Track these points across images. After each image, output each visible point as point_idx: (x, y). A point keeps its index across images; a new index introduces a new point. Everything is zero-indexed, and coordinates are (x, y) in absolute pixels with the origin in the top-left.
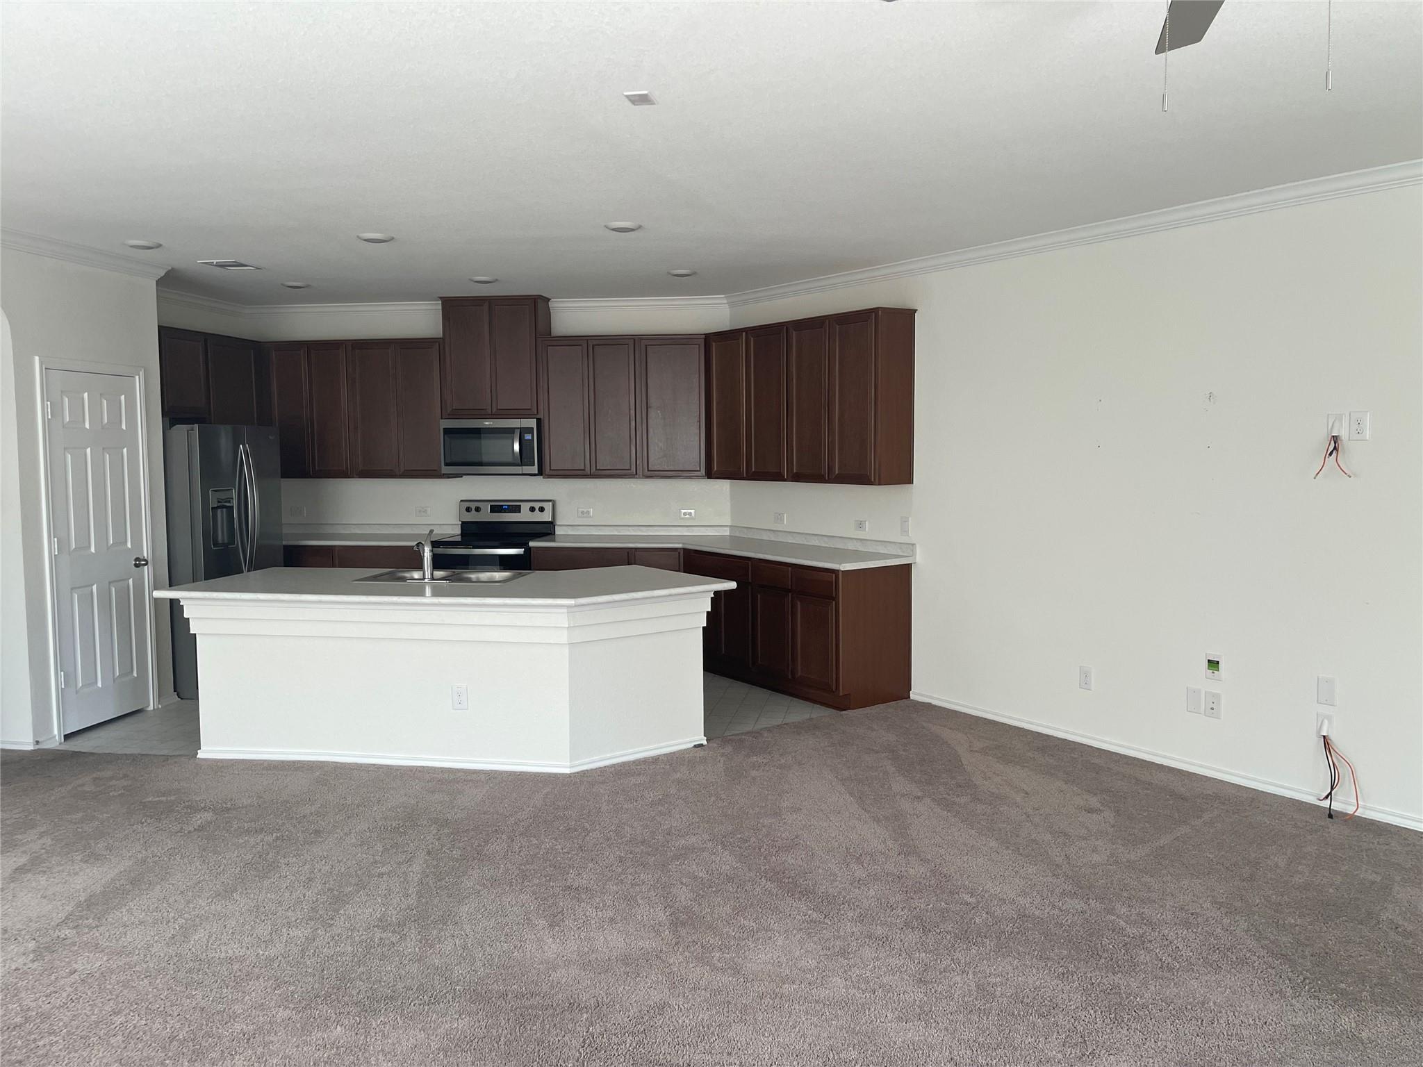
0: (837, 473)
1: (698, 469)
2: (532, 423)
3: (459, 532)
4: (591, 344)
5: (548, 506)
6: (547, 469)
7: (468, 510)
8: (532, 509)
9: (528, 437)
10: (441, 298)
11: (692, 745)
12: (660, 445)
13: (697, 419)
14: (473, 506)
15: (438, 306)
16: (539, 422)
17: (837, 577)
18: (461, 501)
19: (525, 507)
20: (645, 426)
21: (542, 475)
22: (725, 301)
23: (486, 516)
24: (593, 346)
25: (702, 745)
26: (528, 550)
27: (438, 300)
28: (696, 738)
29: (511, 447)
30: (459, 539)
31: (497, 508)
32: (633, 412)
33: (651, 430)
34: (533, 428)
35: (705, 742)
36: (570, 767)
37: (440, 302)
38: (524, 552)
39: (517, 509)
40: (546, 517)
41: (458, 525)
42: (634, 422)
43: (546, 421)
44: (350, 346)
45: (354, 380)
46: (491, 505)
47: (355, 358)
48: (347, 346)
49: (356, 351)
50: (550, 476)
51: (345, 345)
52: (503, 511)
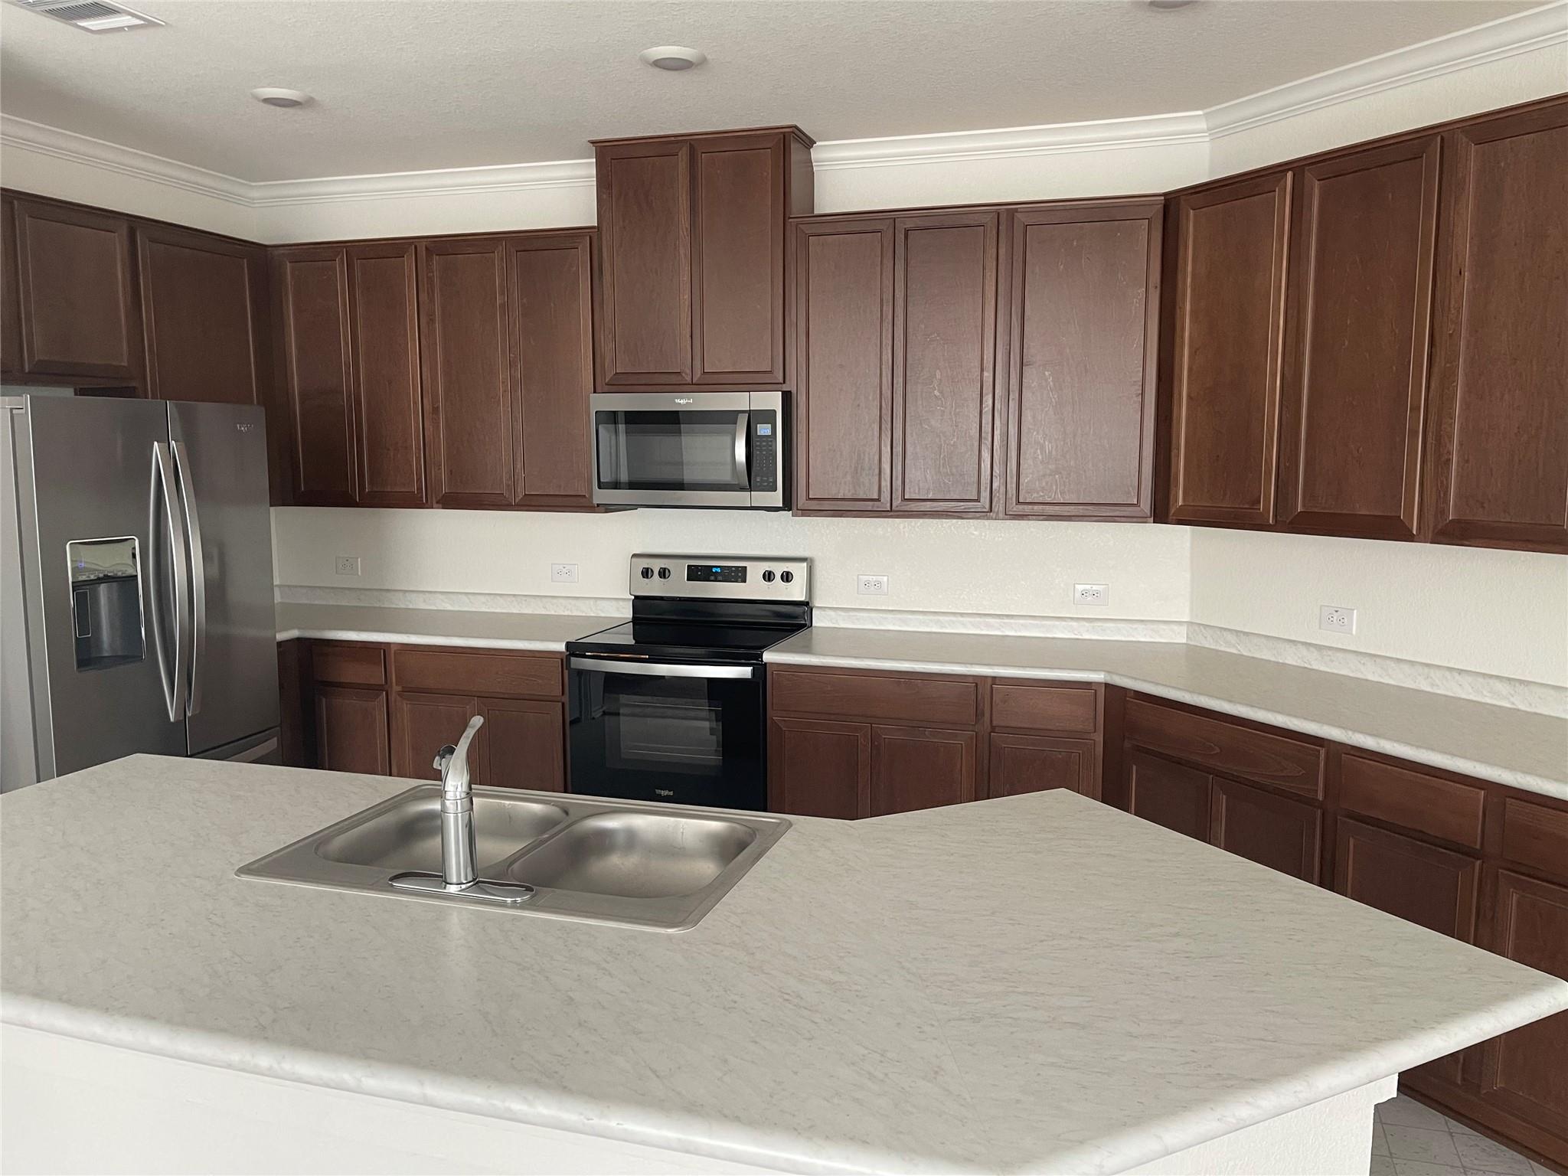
1: (1136, 502)
2: (772, 401)
3: (628, 613)
4: (901, 227)
5: (799, 571)
6: (801, 500)
7: (646, 573)
8: (768, 576)
9: (764, 430)
10: (595, 143)
12: (1048, 446)
13: (1138, 389)
14: (656, 565)
16: (787, 398)
18: (634, 556)
19: (755, 571)
20: (1014, 405)
21: (789, 509)
22: (1203, 125)
23: (681, 587)
24: (907, 231)
26: (761, 670)
27: (589, 149)
29: (729, 452)
31: (698, 573)
32: (988, 375)
33: (1027, 416)
34: (774, 412)
37: (594, 160)
38: (754, 672)
39: (738, 575)
40: (795, 592)
41: (627, 601)
42: (990, 396)
43: (802, 399)
44: (424, 248)
45: (431, 317)
46: (688, 566)
47: (433, 272)
48: (418, 249)
49: (435, 258)
50: (806, 512)
51: (416, 247)
52: (712, 578)
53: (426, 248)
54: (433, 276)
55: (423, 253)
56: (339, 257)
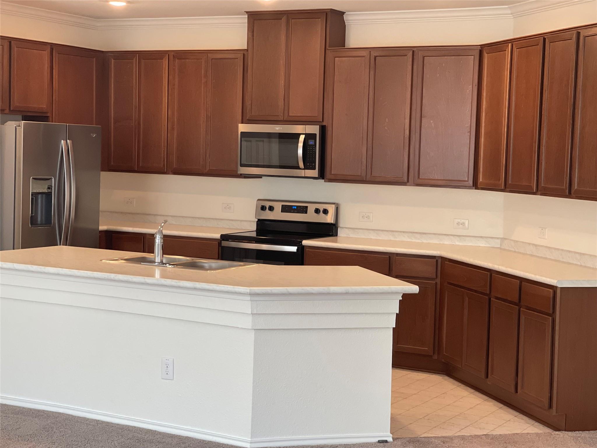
0: (576, 188)
1: (467, 179)
2: (314, 129)
3: (254, 228)
4: (373, 55)
5: (331, 209)
6: (327, 174)
7: (263, 208)
8: (317, 211)
9: (311, 142)
10: (247, 12)
11: (377, 440)
12: (432, 154)
13: (468, 129)
14: (267, 204)
15: (245, 19)
16: (322, 128)
17: (555, 293)
18: (259, 200)
19: (311, 208)
20: (418, 135)
21: (323, 179)
22: (509, 12)
23: (277, 215)
24: (376, 57)
25: (386, 441)
26: (302, 248)
27: (245, 15)
28: (382, 434)
29: (296, 152)
30: (254, 234)
31: (286, 209)
32: (407, 121)
33: (423, 140)
34: (316, 134)
35: (390, 439)
36: (251, 443)
37: (247, 16)
38: (297, 250)
39: (303, 210)
40: (330, 219)
41: (254, 221)
42: (408, 131)
43: (330, 129)
44: (172, 56)
45: (173, 87)
46: (282, 205)
47: (175, 67)
48: (170, 55)
49: (177, 61)
50: (331, 180)
51: (169, 55)
52: (292, 211)
53: (173, 56)
54: (176, 68)
55: (171, 58)
56: (135, 58)
